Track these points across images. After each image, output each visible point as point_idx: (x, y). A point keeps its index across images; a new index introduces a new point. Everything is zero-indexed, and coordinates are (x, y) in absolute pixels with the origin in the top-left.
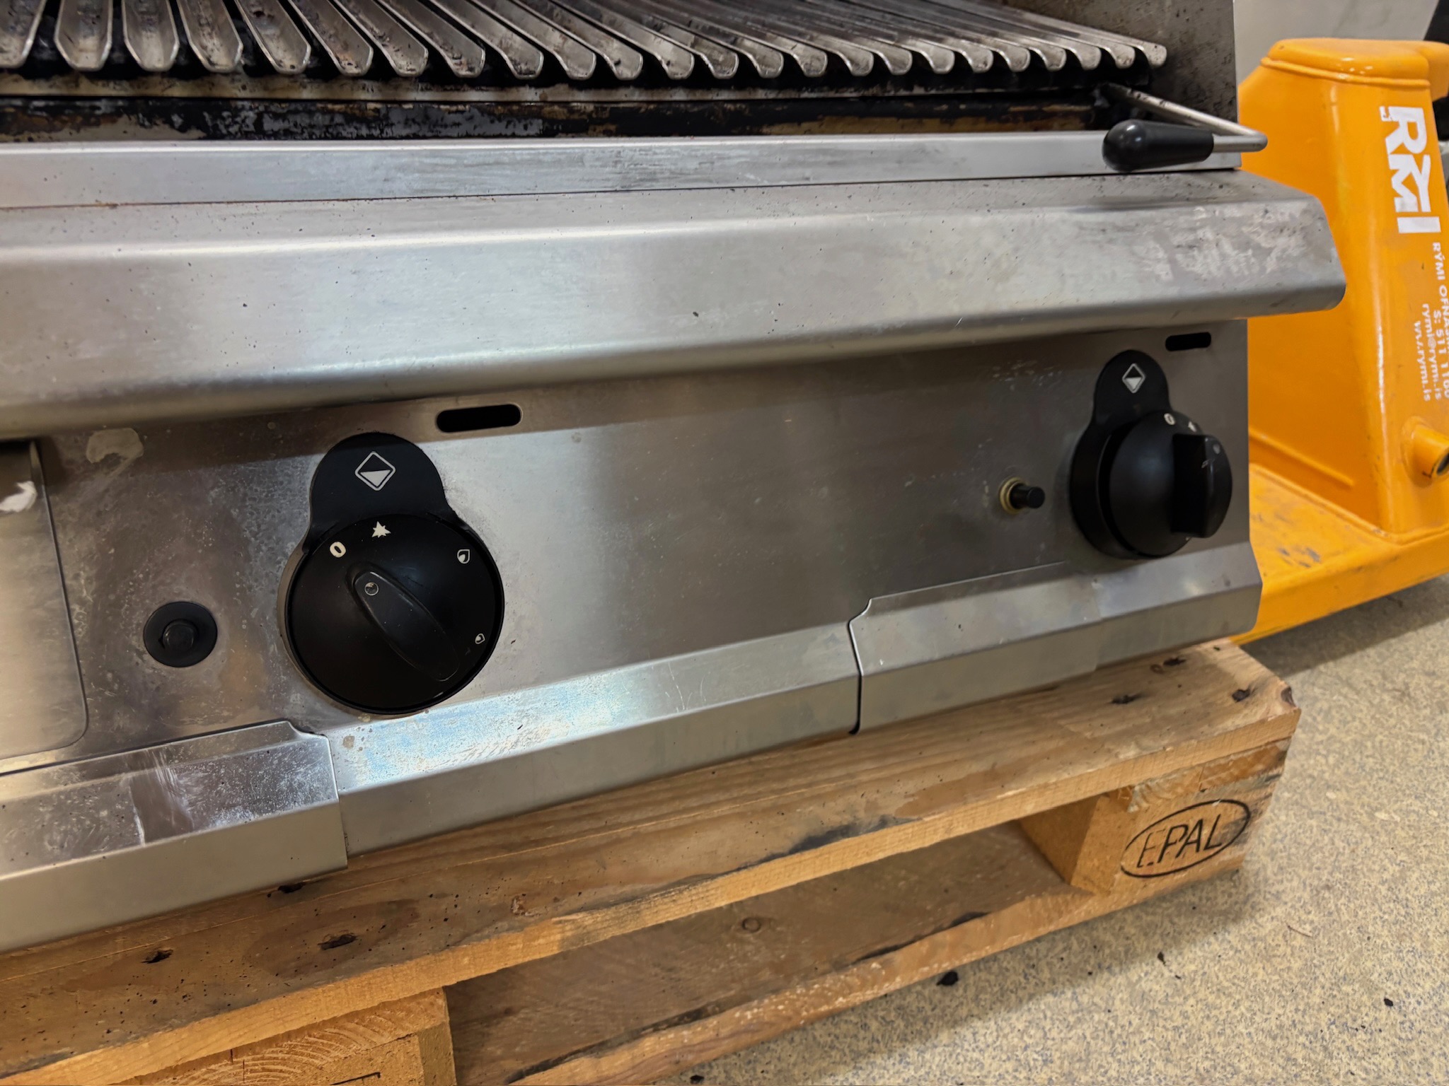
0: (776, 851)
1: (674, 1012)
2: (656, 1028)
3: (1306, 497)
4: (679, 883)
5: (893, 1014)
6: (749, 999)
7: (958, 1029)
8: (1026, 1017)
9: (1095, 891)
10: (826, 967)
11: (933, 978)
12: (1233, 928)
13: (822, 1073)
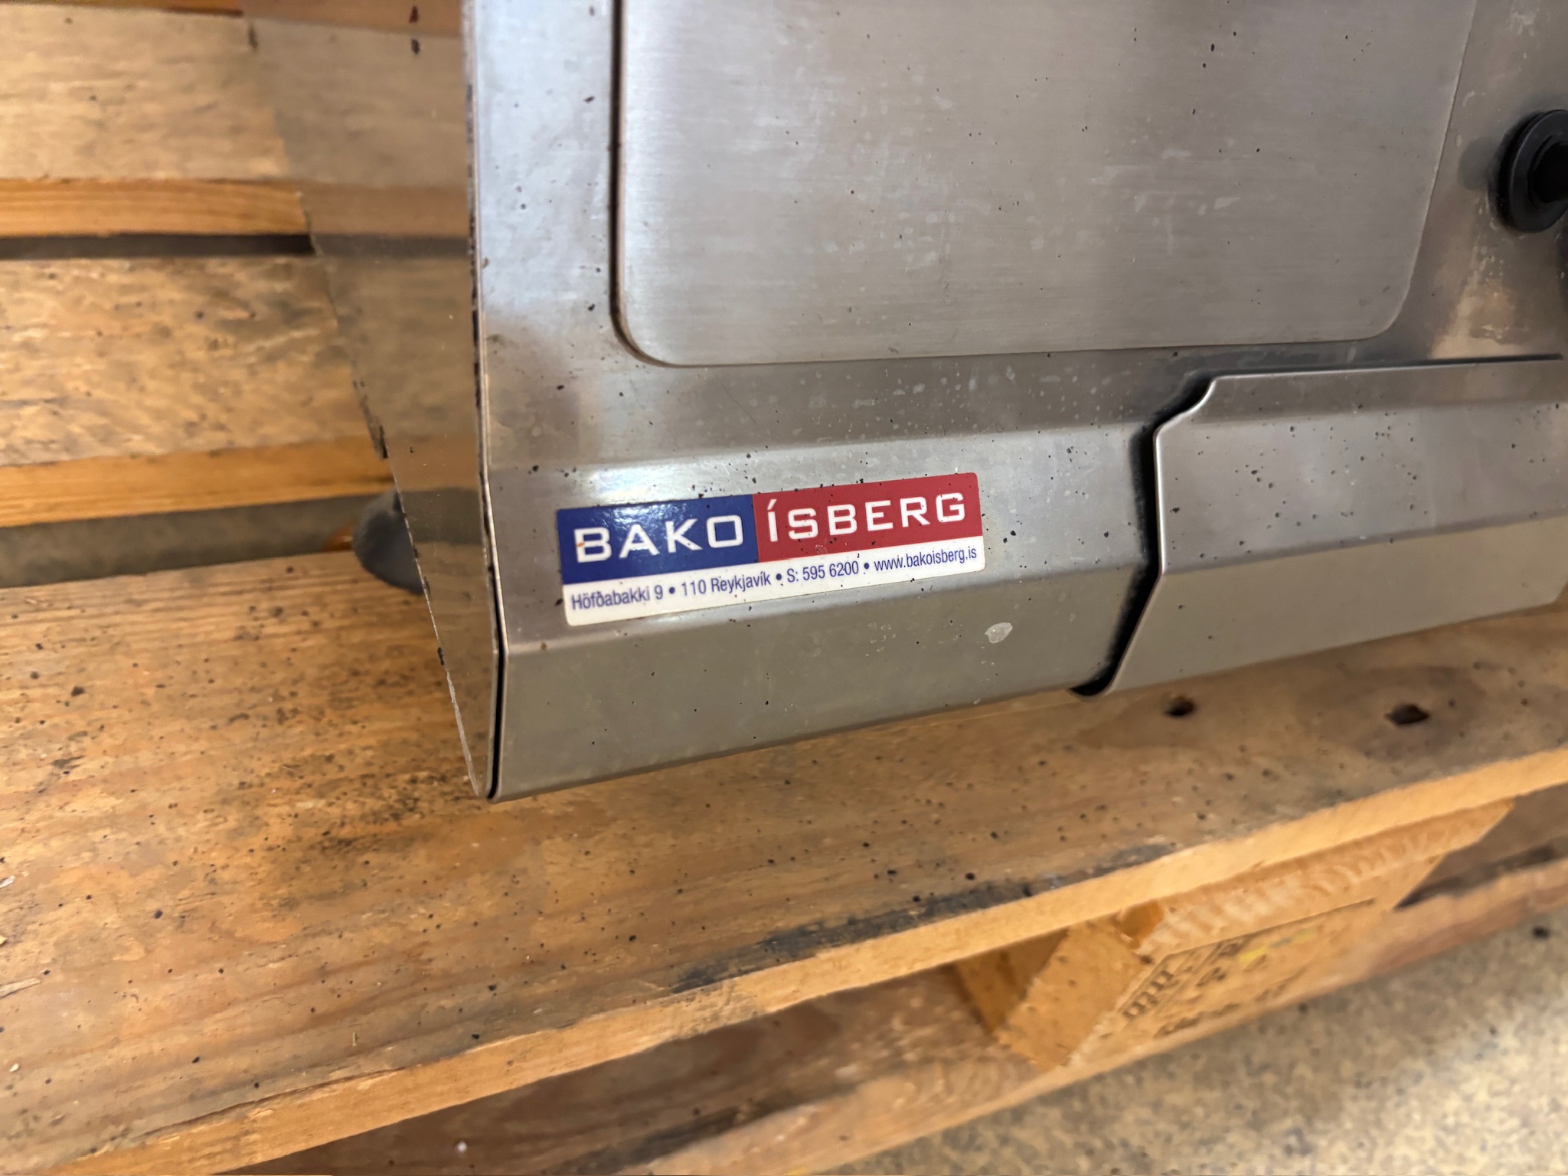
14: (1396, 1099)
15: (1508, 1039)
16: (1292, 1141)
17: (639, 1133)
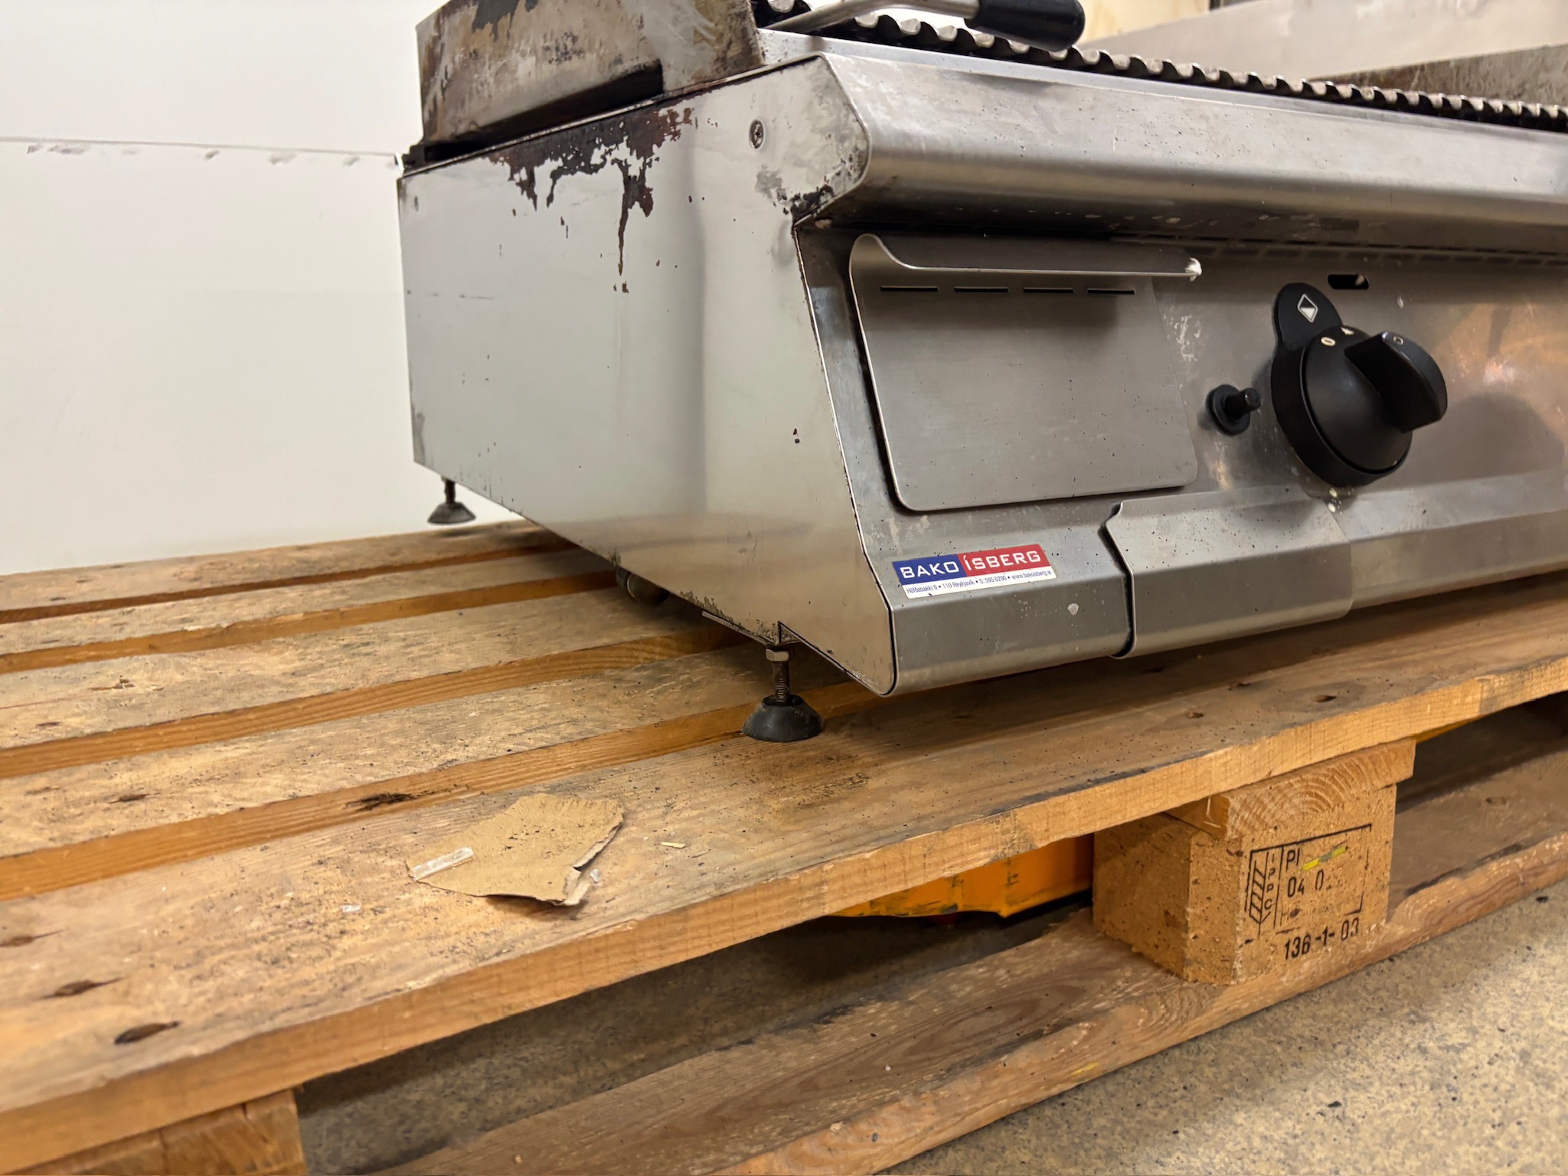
14: (1475, 988)
15: (1540, 950)
16: (1413, 1017)
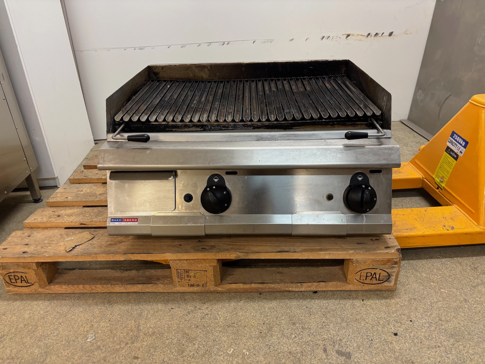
0: (273, 251)
1: (259, 282)
2: (255, 283)
3: (464, 215)
4: (255, 252)
5: (301, 294)
6: (273, 283)
7: (312, 300)
8: (327, 301)
9: (351, 284)
10: (290, 282)
11: (312, 291)
12: (384, 300)
13: (282, 299)
15: (242, 301)
17: (137, 283)
